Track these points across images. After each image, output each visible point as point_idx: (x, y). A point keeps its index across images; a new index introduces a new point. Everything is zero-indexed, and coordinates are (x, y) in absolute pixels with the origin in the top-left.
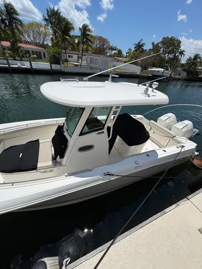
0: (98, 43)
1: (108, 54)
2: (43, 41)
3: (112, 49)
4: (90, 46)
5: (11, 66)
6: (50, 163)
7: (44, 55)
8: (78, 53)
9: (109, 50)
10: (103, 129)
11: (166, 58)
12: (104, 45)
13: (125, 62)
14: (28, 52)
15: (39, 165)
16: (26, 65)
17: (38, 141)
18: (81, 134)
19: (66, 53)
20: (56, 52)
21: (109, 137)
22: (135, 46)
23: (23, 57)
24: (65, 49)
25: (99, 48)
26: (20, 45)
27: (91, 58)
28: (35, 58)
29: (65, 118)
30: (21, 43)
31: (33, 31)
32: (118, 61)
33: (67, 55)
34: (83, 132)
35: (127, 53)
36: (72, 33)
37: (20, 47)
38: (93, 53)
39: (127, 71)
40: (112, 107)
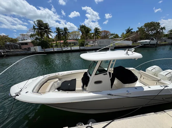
0: (103, 33)
1: (110, 38)
2: (77, 37)
3: (112, 35)
4: (99, 36)
5: (63, 50)
6: (81, 89)
7: (77, 43)
8: (93, 40)
9: (110, 36)
10: (106, 72)
11: (150, 33)
12: (107, 34)
13: (121, 40)
14: (70, 43)
15: (76, 89)
16: (69, 49)
17: (75, 79)
18: (96, 74)
19: (87, 41)
20: (82, 41)
21: (110, 77)
22: (126, 31)
23: (68, 45)
24: (87, 39)
25: (104, 36)
26: (67, 41)
27: (100, 41)
28: (73, 45)
29: (88, 70)
30: (67, 40)
31: (73, 35)
32: (116, 40)
33: (88, 41)
34: (96, 73)
35: (121, 35)
36: (90, 32)
37: (67, 42)
38: (101, 39)
39: (123, 44)
40: (111, 60)
